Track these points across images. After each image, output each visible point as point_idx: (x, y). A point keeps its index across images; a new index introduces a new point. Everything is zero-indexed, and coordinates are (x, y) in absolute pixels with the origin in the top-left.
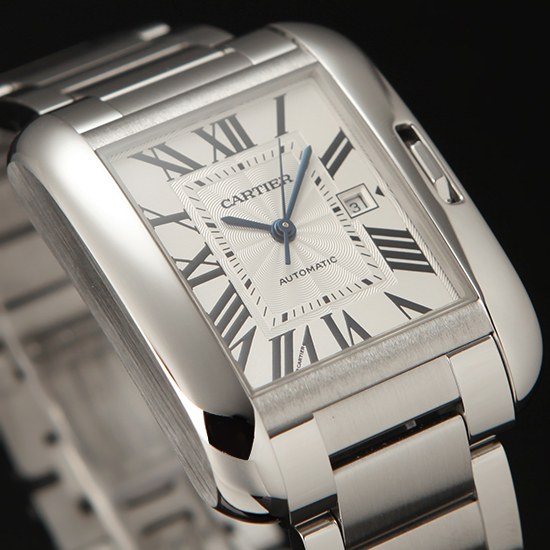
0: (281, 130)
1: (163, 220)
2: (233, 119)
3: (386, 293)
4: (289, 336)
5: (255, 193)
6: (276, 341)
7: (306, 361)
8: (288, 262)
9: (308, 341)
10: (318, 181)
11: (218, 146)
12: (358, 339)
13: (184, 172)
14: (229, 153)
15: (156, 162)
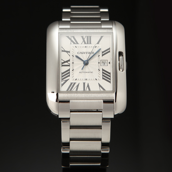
0: (98, 43)
1: (65, 51)
2: (90, 37)
3: (99, 83)
4: (75, 83)
5: (85, 53)
6: (72, 83)
7: (75, 90)
8: (82, 69)
9: (78, 86)
10: (99, 56)
11: (84, 41)
12: (88, 90)
13: (74, 43)
14: (85, 43)
15: (70, 39)
